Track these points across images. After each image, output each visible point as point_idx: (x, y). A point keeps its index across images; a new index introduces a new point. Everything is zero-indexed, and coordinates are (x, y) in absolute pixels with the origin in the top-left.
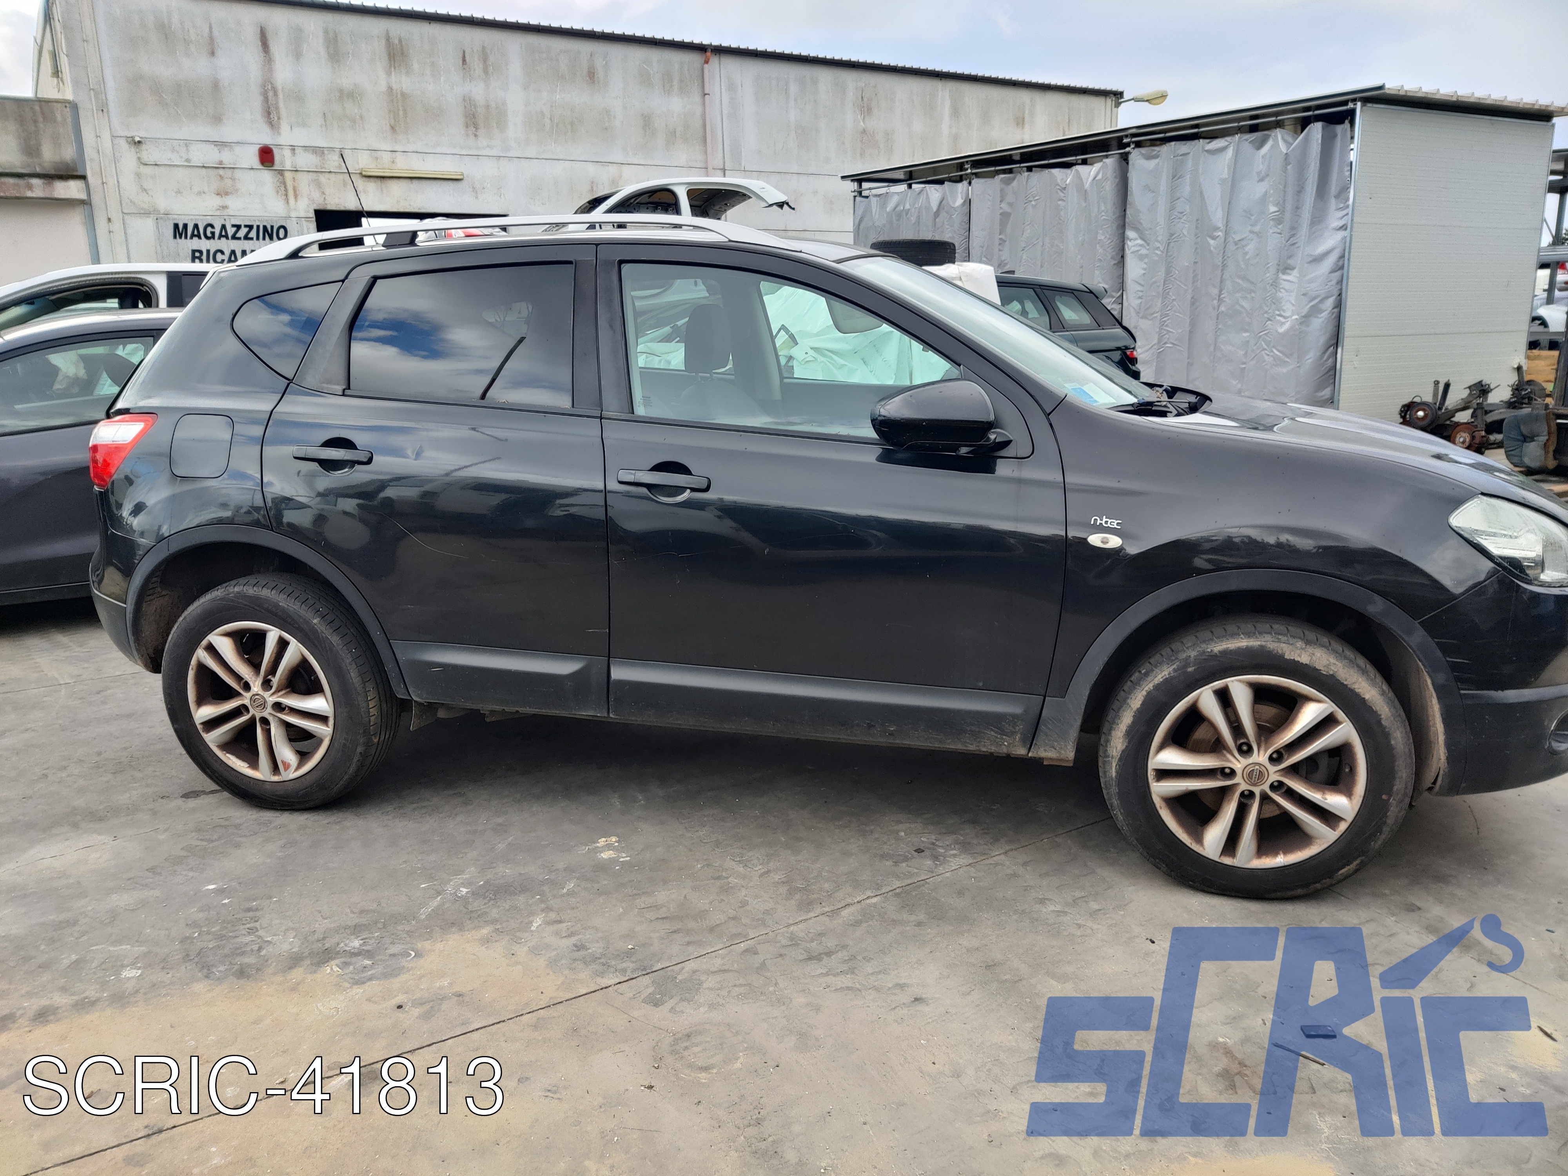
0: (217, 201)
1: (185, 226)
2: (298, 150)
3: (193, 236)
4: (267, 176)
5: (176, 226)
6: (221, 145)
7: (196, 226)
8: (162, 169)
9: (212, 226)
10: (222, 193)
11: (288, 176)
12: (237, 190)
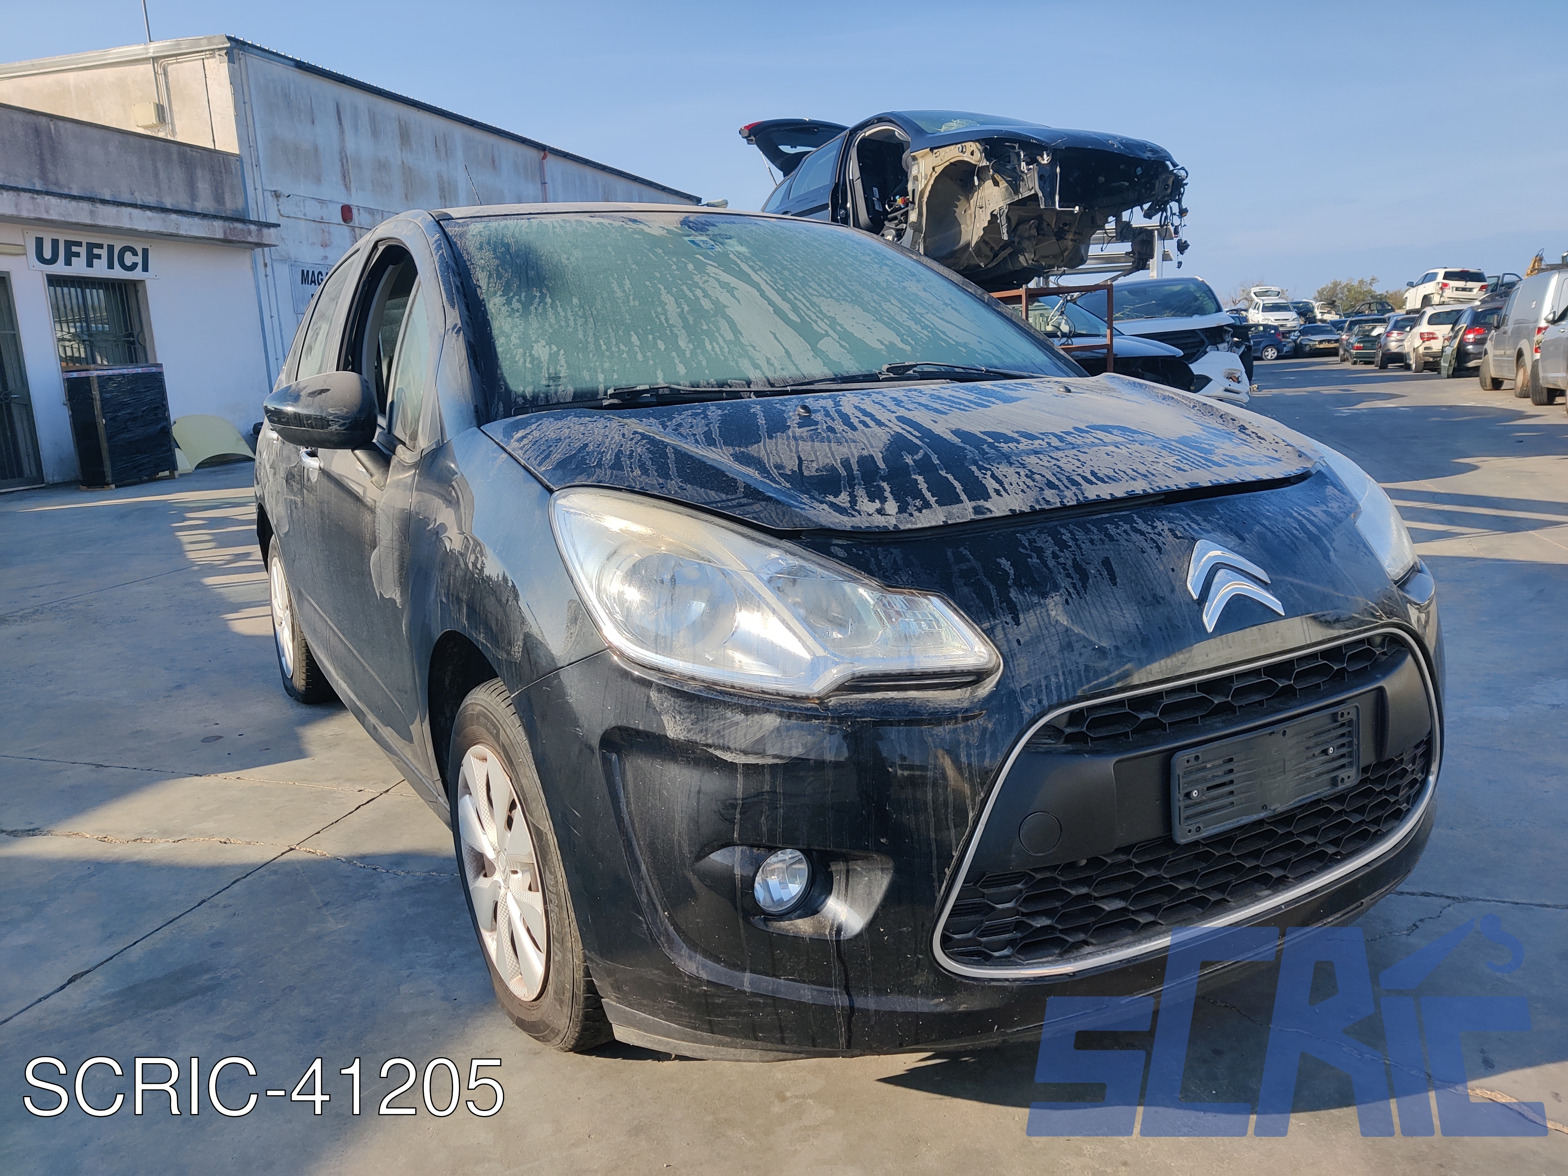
0: (320, 252)
1: (308, 272)
2: (362, 211)
3: (312, 282)
4: (345, 229)
5: (303, 271)
6: (322, 202)
7: (313, 272)
8: (292, 220)
9: (320, 273)
10: (324, 245)
11: (357, 230)
12: (332, 243)
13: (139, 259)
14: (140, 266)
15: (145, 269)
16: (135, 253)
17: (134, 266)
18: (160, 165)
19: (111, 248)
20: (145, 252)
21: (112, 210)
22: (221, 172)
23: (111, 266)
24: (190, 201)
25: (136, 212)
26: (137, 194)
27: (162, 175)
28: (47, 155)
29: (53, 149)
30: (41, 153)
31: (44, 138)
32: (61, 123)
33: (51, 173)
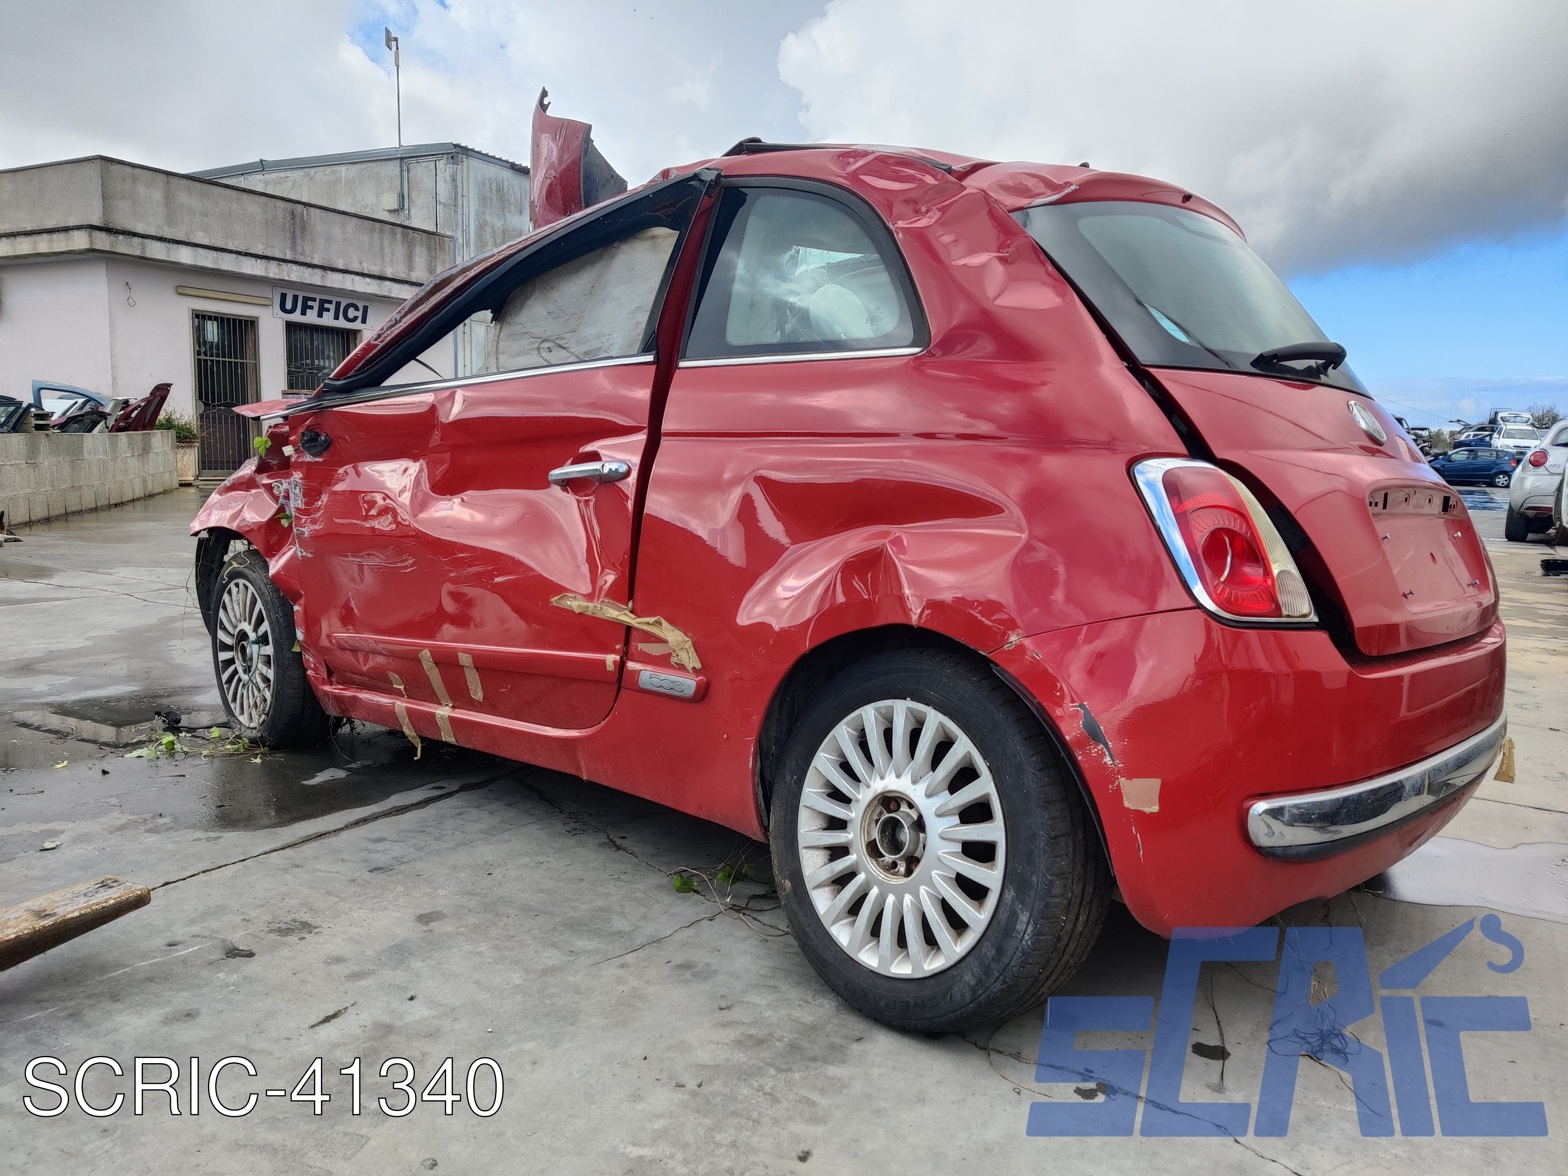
13: (359, 314)
14: (360, 319)
15: (364, 321)
16: (357, 309)
17: (356, 318)
18: (386, 243)
19: (338, 304)
20: (366, 309)
21: (338, 276)
22: (436, 249)
23: (336, 317)
24: (407, 271)
25: (357, 278)
26: (364, 264)
27: (387, 250)
28: (298, 233)
29: (303, 228)
30: (294, 231)
31: (298, 220)
32: (312, 209)
33: (299, 248)
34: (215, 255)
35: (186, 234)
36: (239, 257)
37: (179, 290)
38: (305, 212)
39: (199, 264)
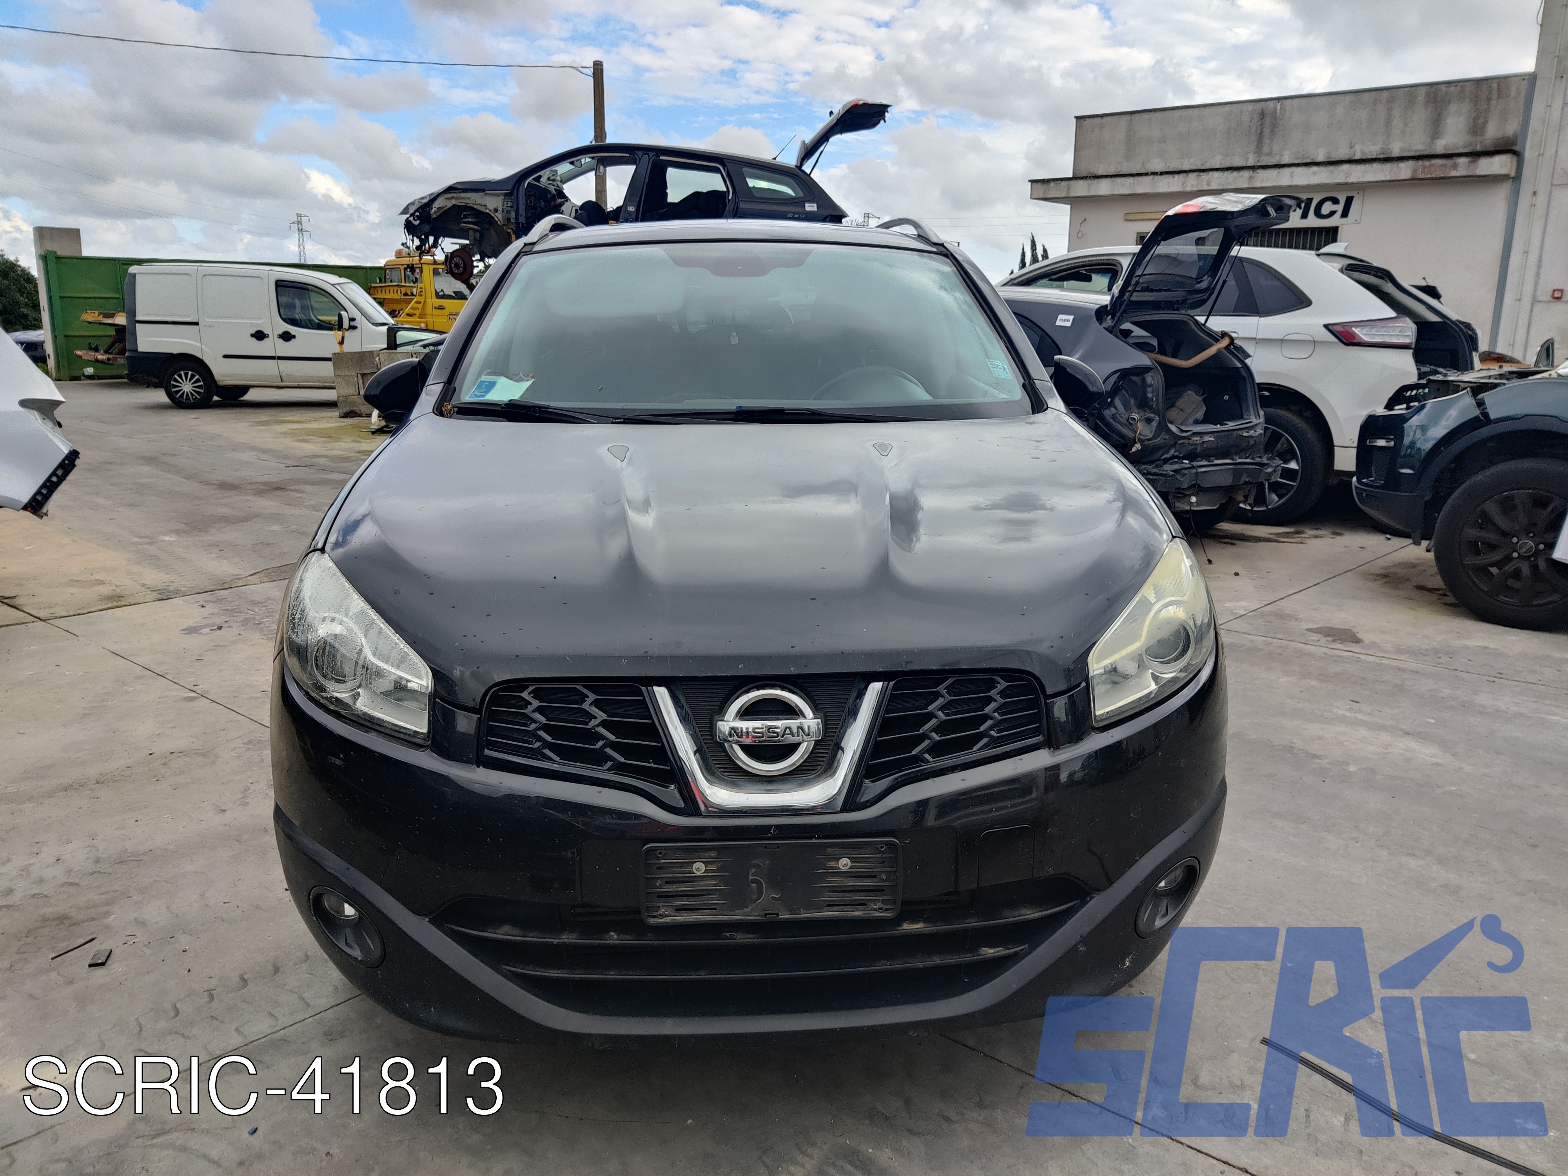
13: (1339, 208)
14: (1338, 213)
15: (1345, 214)
16: (1335, 201)
17: (1332, 213)
18: (1397, 113)
19: (1310, 201)
20: (1349, 201)
23: (1304, 216)
24: (1429, 140)
26: (1358, 148)
27: (1397, 122)
28: (1267, 131)
29: (1274, 127)
30: (1261, 133)
31: (1268, 120)
32: (1289, 101)
33: (1266, 149)
34: (1132, 181)
35: (1143, 164)
36: (1156, 177)
37: (1126, 218)
38: (1279, 107)
39: (1116, 192)
